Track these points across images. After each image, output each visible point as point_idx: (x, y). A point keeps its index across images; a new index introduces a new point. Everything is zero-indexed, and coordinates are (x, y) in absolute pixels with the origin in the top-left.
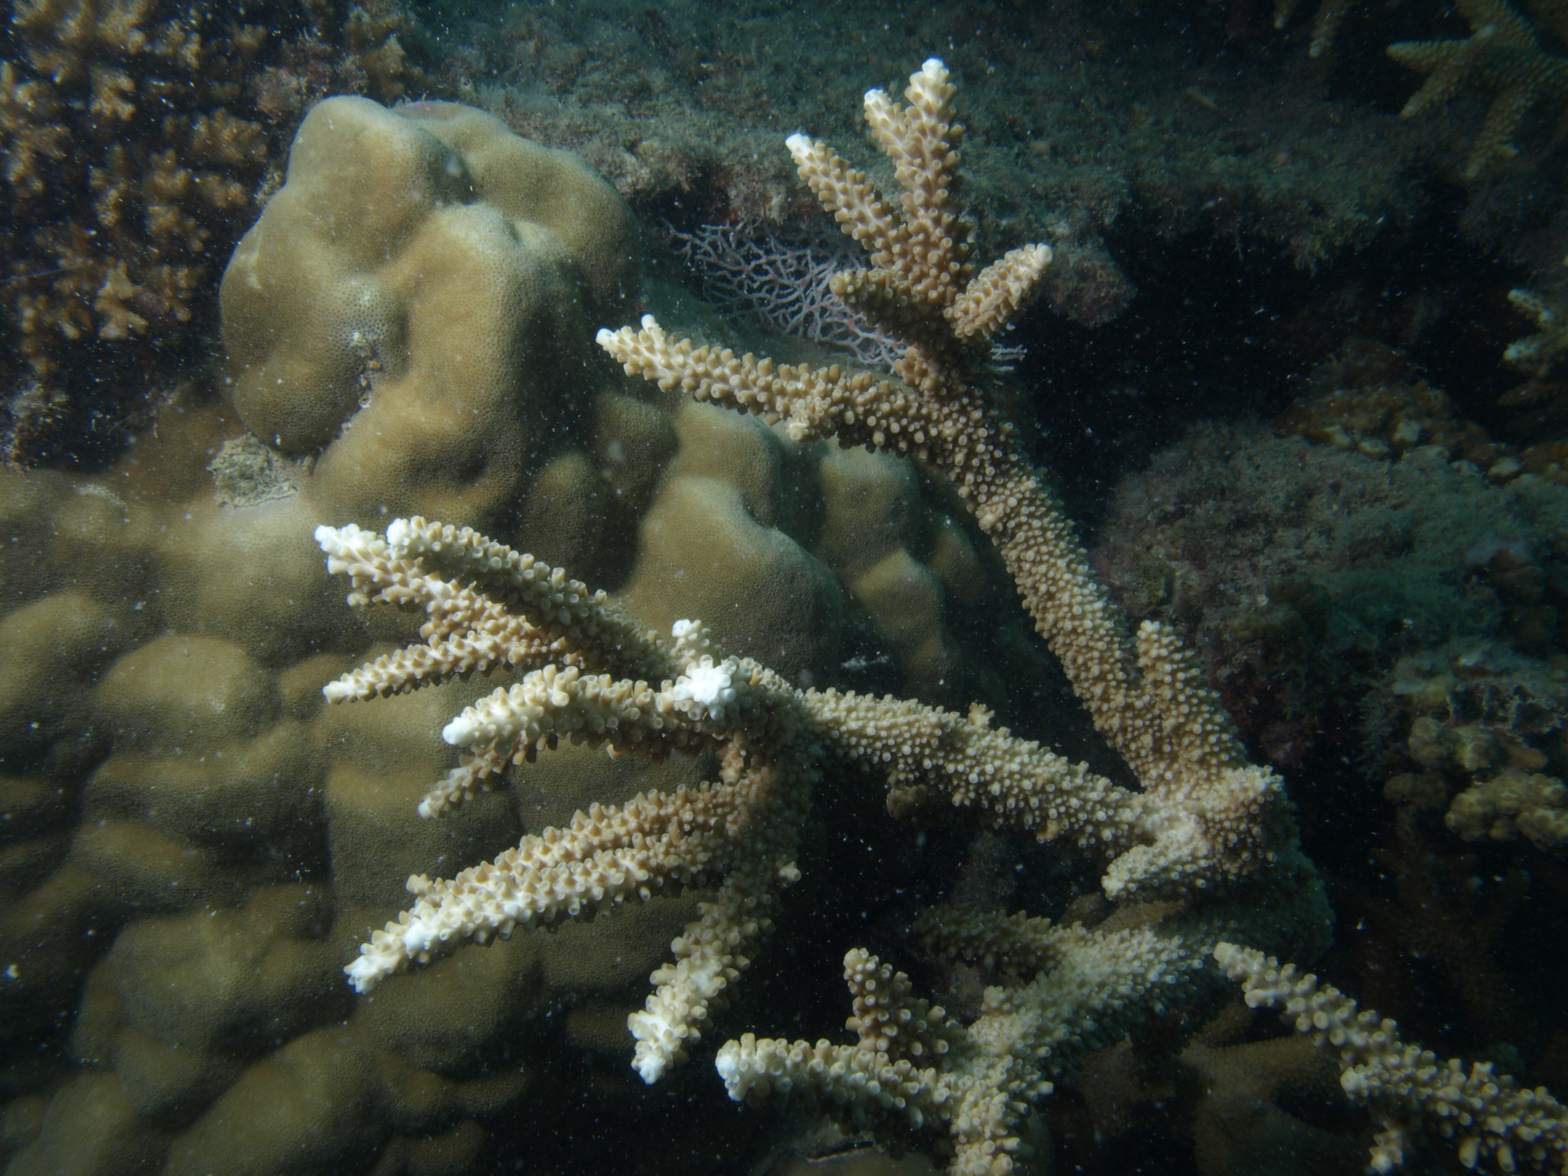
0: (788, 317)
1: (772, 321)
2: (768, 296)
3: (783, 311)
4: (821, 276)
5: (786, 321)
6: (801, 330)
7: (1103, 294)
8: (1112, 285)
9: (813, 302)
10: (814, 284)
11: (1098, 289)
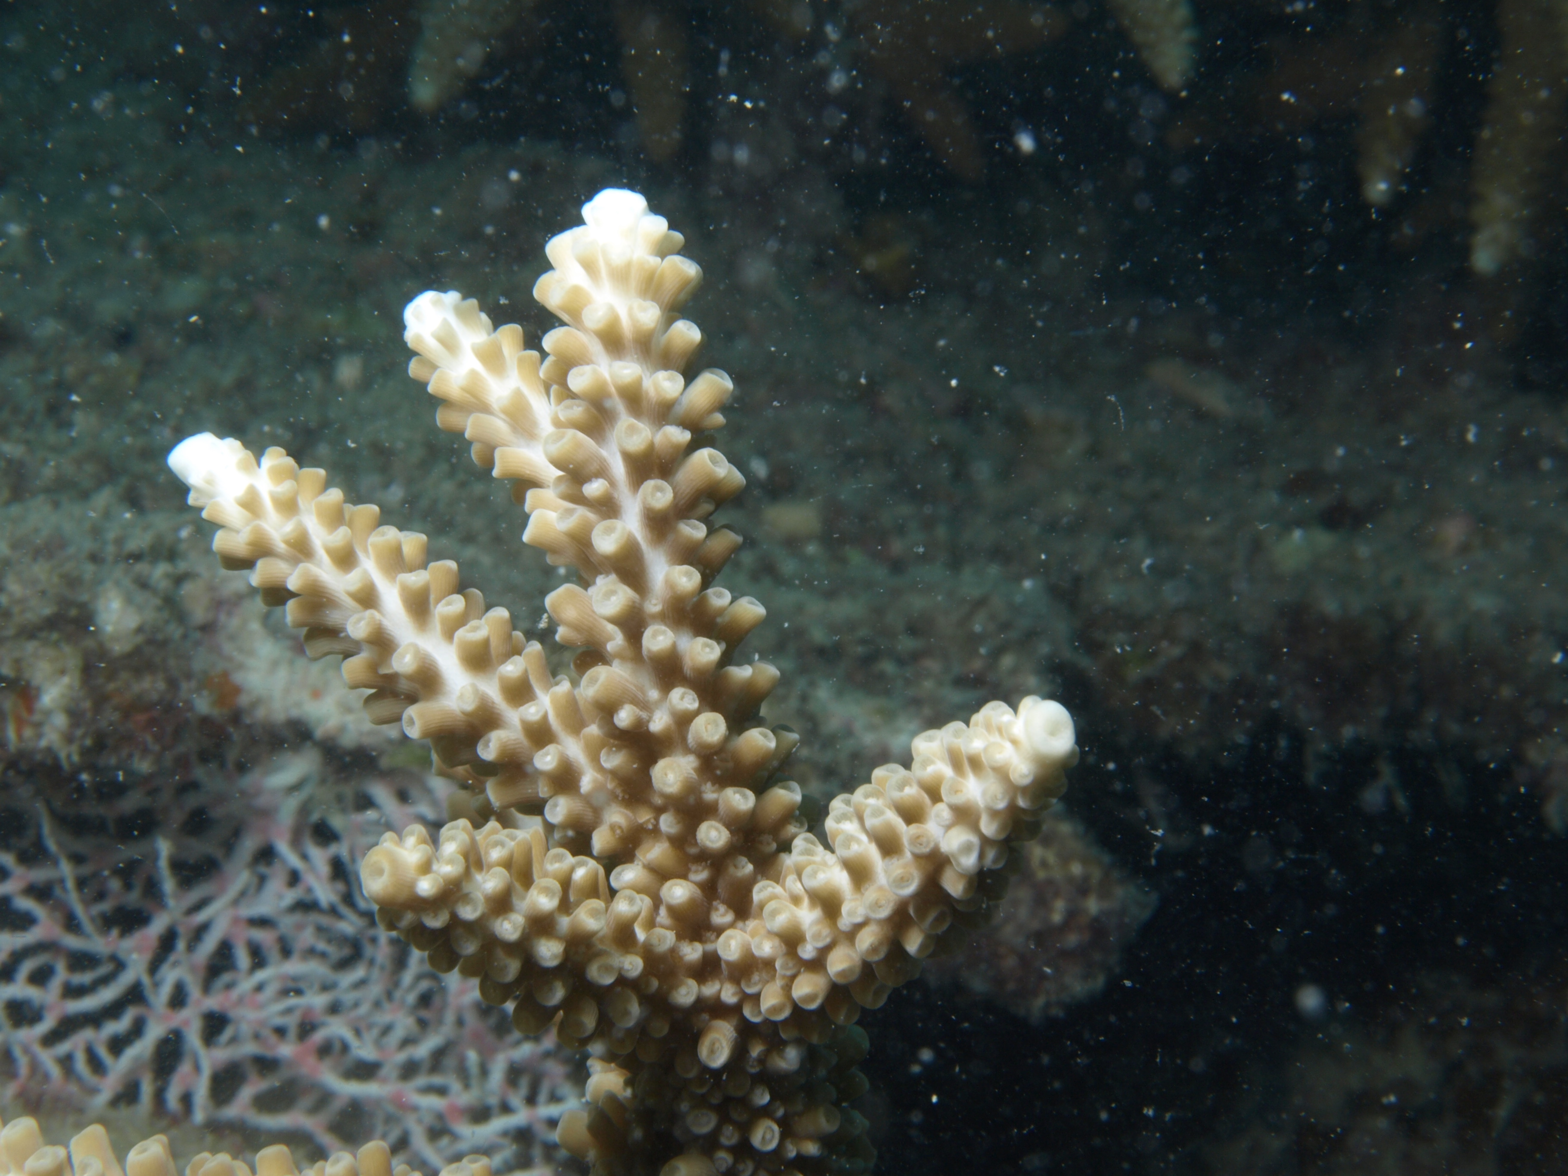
0: (103, 1052)
1: (55, 1071)
2: (32, 993)
3: (86, 1035)
4: (201, 917)
5: (96, 1065)
6: (147, 1089)
7: (1057, 917)
8: (1082, 889)
9: (178, 999)
10: (181, 945)
11: (1041, 901)
